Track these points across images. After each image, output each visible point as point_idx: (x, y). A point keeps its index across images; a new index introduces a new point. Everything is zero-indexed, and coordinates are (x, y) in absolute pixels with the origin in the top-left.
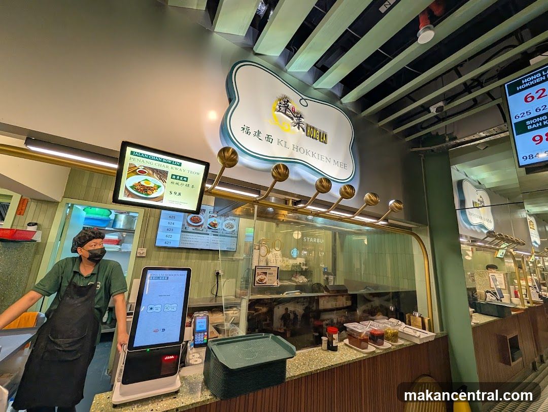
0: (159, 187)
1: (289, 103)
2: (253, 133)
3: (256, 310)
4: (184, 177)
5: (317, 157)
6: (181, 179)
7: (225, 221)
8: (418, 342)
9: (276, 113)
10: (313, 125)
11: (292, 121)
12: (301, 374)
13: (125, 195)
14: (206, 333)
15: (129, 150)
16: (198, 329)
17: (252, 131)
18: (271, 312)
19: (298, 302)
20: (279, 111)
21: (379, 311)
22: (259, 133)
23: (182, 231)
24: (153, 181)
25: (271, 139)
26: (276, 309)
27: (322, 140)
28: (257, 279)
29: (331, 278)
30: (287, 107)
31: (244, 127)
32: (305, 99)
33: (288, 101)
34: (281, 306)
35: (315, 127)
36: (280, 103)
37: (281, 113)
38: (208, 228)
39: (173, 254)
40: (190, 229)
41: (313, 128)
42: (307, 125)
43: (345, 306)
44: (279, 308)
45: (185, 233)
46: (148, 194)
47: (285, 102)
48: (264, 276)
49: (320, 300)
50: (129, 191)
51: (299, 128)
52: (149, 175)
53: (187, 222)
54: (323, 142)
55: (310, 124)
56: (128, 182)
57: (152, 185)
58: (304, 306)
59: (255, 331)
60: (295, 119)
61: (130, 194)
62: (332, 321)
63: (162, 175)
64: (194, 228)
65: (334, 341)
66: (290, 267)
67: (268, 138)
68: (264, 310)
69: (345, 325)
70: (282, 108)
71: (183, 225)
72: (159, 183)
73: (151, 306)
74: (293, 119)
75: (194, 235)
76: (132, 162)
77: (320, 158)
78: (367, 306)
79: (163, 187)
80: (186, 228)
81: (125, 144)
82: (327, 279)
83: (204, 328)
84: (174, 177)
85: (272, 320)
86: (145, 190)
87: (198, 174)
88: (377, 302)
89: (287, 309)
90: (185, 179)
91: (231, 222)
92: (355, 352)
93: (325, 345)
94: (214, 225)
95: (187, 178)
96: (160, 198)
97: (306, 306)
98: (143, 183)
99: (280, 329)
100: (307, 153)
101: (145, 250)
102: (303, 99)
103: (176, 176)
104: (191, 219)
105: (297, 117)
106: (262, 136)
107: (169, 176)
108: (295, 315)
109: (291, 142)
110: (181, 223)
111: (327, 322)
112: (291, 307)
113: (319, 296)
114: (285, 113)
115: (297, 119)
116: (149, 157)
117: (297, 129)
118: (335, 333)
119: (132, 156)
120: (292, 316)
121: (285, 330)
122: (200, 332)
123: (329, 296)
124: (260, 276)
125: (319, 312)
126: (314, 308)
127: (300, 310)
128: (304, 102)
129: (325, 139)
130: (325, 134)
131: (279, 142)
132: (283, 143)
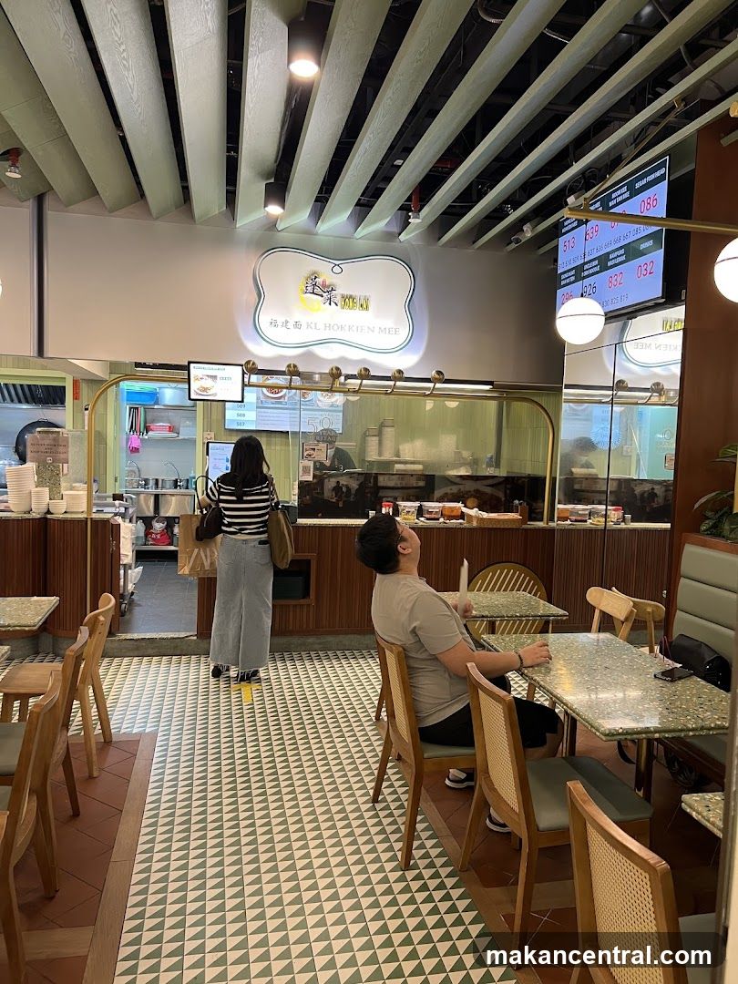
0: (213, 387)
1: (317, 279)
2: (280, 324)
6: (227, 379)
9: (304, 296)
10: (349, 293)
11: (322, 299)
13: (194, 394)
15: (192, 365)
18: (320, 484)
19: (351, 477)
20: (306, 293)
22: (287, 322)
23: (258, 407)
24: (209, 383)
25: (299, 325)
26: (326, 481)
27: (361, 308)
28: (305, 454)
30: (315, 285)
31: (272, 321)
32: (338, 265)
33: (316, 277)
35: (353, 294)
36: (307, 283)
37: (309, 294)
41: (351, 297)
42: (343, 296)
44: (329, 480)
46: (208, 393)
47: (312, 279)
48: (312, 452)
49: (379, 477)
50: (196, 392)
52: (206, 379)
53: (263, 393)
54: (363, 310)
55: (345, 294)
56: (195, 385)
57: (209, 386)
58: (358, 482)
59: (306, 496)
60: (324, 294)
61: (197, 394)
63: (214, 377)
70: (309, 288)
71: (258, 398)
72: (213, 384)
74: (322, 296)
75: (271, 410)
76: (195, 373)
78: (451, 489)
79: (215, 386)
80: (262, 402)
81: (189, 362)
84: (222, 378)
85: (322, 489)
86: (205, 389)
87: (238, 373)
95: (230, 378)
96: (215, 395)
98: (203, 386)
100: (342, 328)
101: (212, 435)
102: (336, 265)
105: (328, 291)
106: (290, 325)
107: (218, 378)
108: (349, 489)
109: (322, 321)
113: (377, 473)
114: (313, 293)
115: (327, 293)
116: (204, 368)
117: (329, 305)
119: (194, 369)
120: (344, 489)
124: (308, 452)
125: (378, 488)
126: (372, 485)
127: (354, 485)
128: (337, 269)
129: (365, 306)
130: (367, 300)
131: (308, 326)
132: (313, 326)
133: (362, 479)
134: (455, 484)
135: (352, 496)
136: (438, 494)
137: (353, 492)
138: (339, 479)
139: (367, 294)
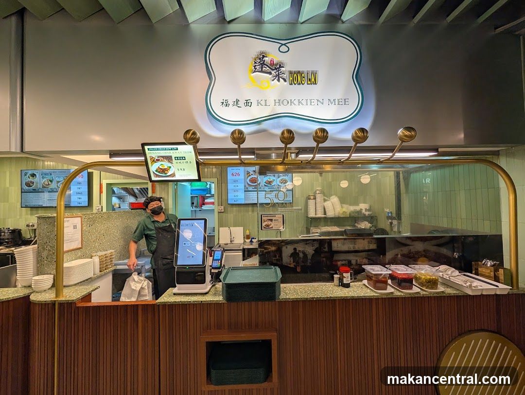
0: (170, 167)
1: (265, 58)
2: (231, 104)
3: (266, 249)
4: (182, 157)
5: (305, 104)
6: (181, 158)
7: (279, 177)
8: (470, 293)
9: (252, 75)
10: (297, 69)
11: (271, 76)
12: (296, 298)
13: (154, 176)
14: (220, 261)
15: (146, 147)
16: (215, 258)
17: (231, 102)
18: (279, 251)
19: (307, 244)
20: (255, 72)
21: (421, 256)
22: (237, 101)
23: (245, 191)
24: (165, 164)
25: (250, 103)
26: (284, 249)
27: (309, 82)
28: (264, 224)
29: (395, 222)
30: (263, 64)
31: (223, 101)
32: (285, 44)
33: (263, 57)
34: (289, 247)
35: (301, 70)
36: (255, 63)
37: (257, 73)
38: (265, 186)
39: (242, 208)
40: (250, 189)
41: (299, 72)
42: (291, 73)
43: (367, 248)
44: (287, 248)
45: (247, 192)
46: (166, 174)
47: (260, 59)
48: (270, 223)
49: (333, 242)
50: (155, 174)
51: (279, 80)
52: (162, 161)
53: (248, 183)
54: (311, 84)
55: (293, 70)
56: (153, 168)
57: (166, 167)
58: (314, 248)
59: (266, 264)
60: (273, 72)
61: (157, 176)
62: (350, 262)
63: (169, 159)
64: (253, 187)
65: (344, 279)
66: (348, 213)
67: (248, 103)
68: (273, 248)
69: (363, 266)
70: (258, 67)
71: (245, 186)
72: (170, 165)
73: (185, 242)
74: (270, 73)
75: (253, 192)
76: (150, 155)
77: (309, 103)
78: (402, 250)
79: (172, 167)
80: (247, 188)
81: (143, 145)
82: (391, 223)
83: (219, 258)
84: (176, 158)
85: (281, 256)
86: (163, 171)
87: (191, 152)
88: (419, 246)
89: (295, 249)
90: (183, 158)
91: (284, 177)
92: (369, 291)
93: (336, 281)
94: (270, 183)
95: (185, 157)
96: (173, 175)
97: (316, 247)
98: (161, 167)
99: (290, 264)
100: (291, 102)
101: (223, 207)
102: (282, 45)
103: (178, 157)
104: (250, 180)
105: (276, 69)
106: (241, 104)
107: (173, 158)
109: (272, 97)
110: (243, 185)
111: (343, 262)
112: (300, 248)
113: (331, 239)
114: (262, 71)
115: (275, 71)
116: (158, 149)
117: (277, 82)
118: (347, 272)
119: (149, 151)
120: (301, 255)
121: (294, 265)
122: (217, 260)
123: (345, 239)
124: (266, 223)
125: (332, 253)
126: (326, 250)
127: (310, 250)
128: (284, 49)
129: (313, 80)
130: (314, 74)
131: (258, 103)
132: (263, 103)
133: (316, 245)
134: (406, 245)
135: (309, 261)
136: (389, 255)
137: (309, 257)
138: (296, 246)
139: (315, 69)
